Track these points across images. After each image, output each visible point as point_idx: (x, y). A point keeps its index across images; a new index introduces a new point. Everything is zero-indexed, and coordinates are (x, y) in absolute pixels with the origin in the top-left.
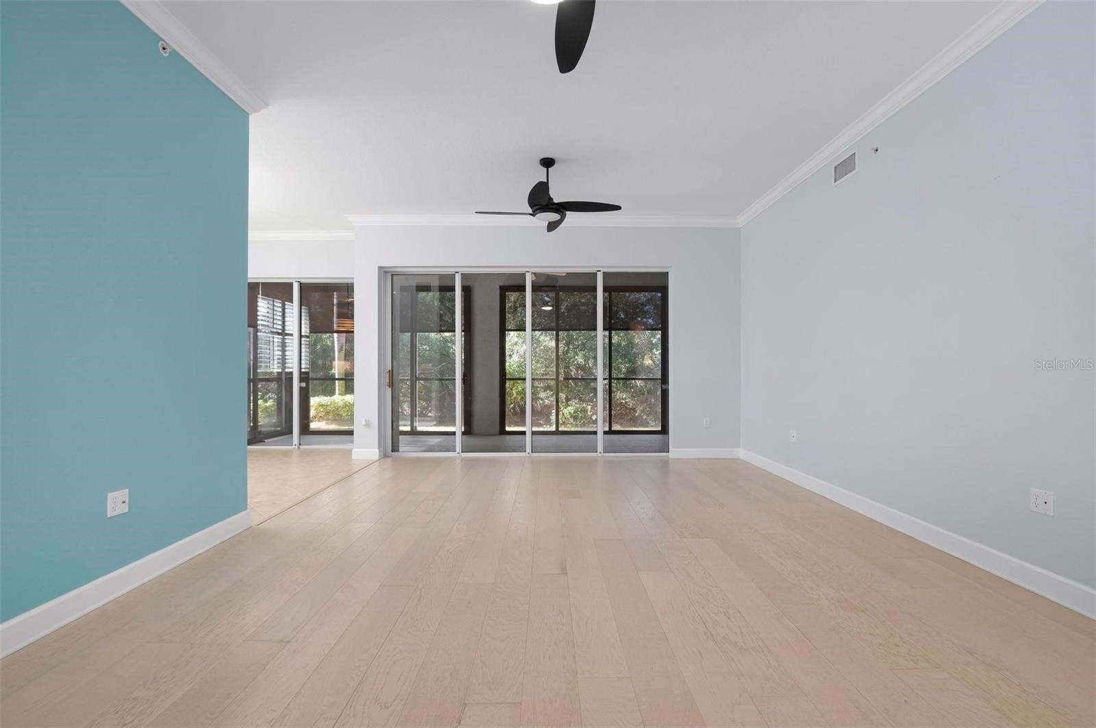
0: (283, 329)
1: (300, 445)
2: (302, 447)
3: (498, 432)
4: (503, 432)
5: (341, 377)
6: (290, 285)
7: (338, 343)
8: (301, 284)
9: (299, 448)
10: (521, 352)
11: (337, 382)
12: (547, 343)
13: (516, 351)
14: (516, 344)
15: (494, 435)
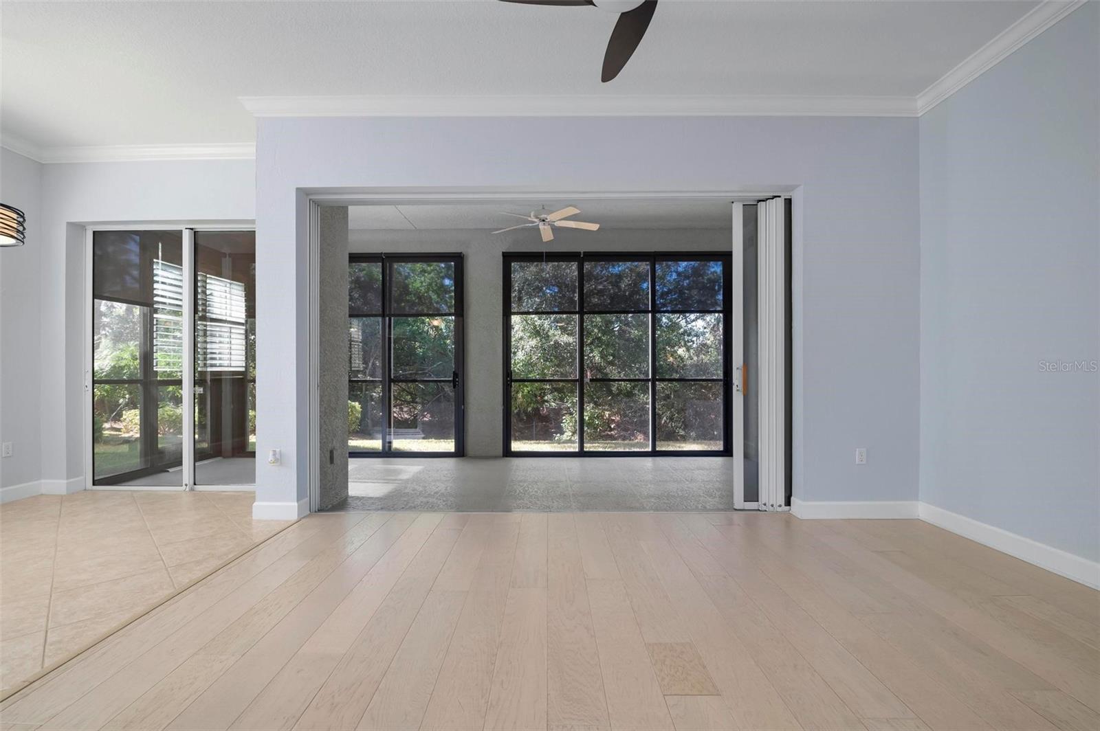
1: (195, 484)
2: (198, 488)
3: (501, 454)
4: (508, 453)
6: (178, 235)
8: (195, 232)
9: (192, 490)
10: (528, 348)
12: (557, 338)
13: (521, 347)
14: (521, 338)
15: (495, 457)
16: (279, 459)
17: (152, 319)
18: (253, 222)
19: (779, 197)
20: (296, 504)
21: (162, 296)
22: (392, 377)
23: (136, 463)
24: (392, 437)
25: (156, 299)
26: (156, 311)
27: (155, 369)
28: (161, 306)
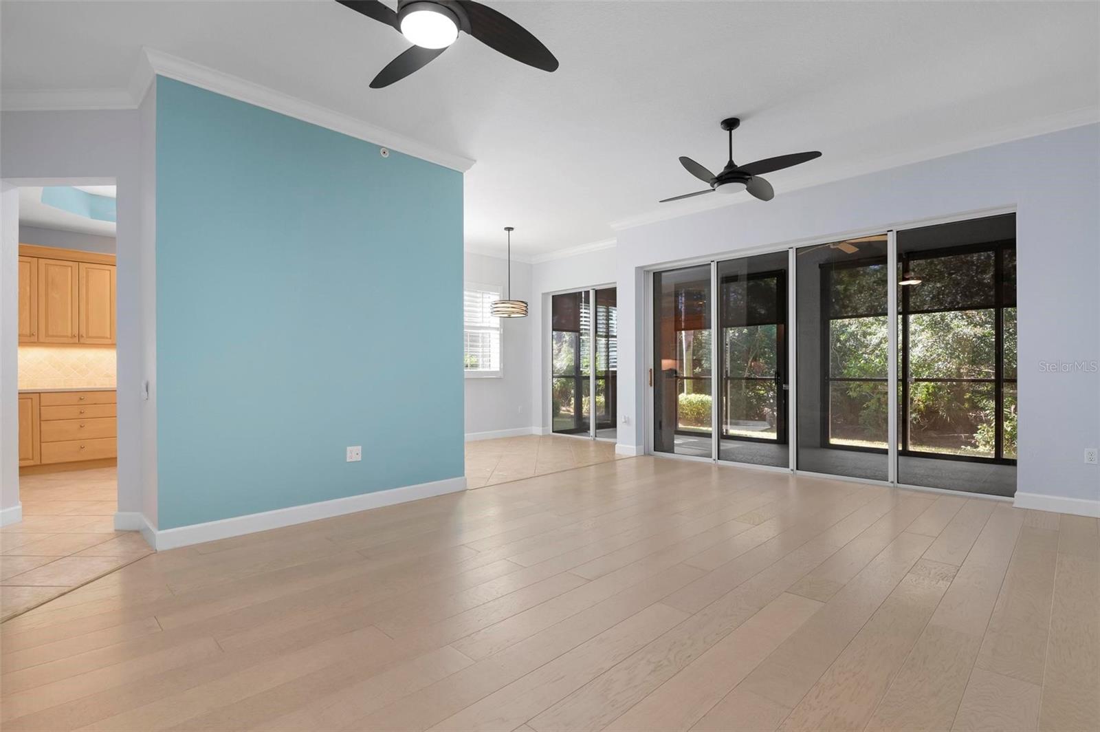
0: (608, 332)
1: (596, 437)
2: (597, 439)
3: (819, 445)
4: (826, 445)
5: (689, 376)
6: (589, 292)
7: (686, 342)
8: (596, 291)
9: (594, 439)
11: (685, 380)
15: (816, 448)
16: (627, 422)
17: (580, 339)
18: (615, 283)
19: (891, 231)
20: (635, 447)
21: (585, 325)
22: (729, 375)
23: (572, 426)
24: (729, 426)
25: (581, 327)
26: (581, 334)
27: (581, 369)
28: (583, 331)
